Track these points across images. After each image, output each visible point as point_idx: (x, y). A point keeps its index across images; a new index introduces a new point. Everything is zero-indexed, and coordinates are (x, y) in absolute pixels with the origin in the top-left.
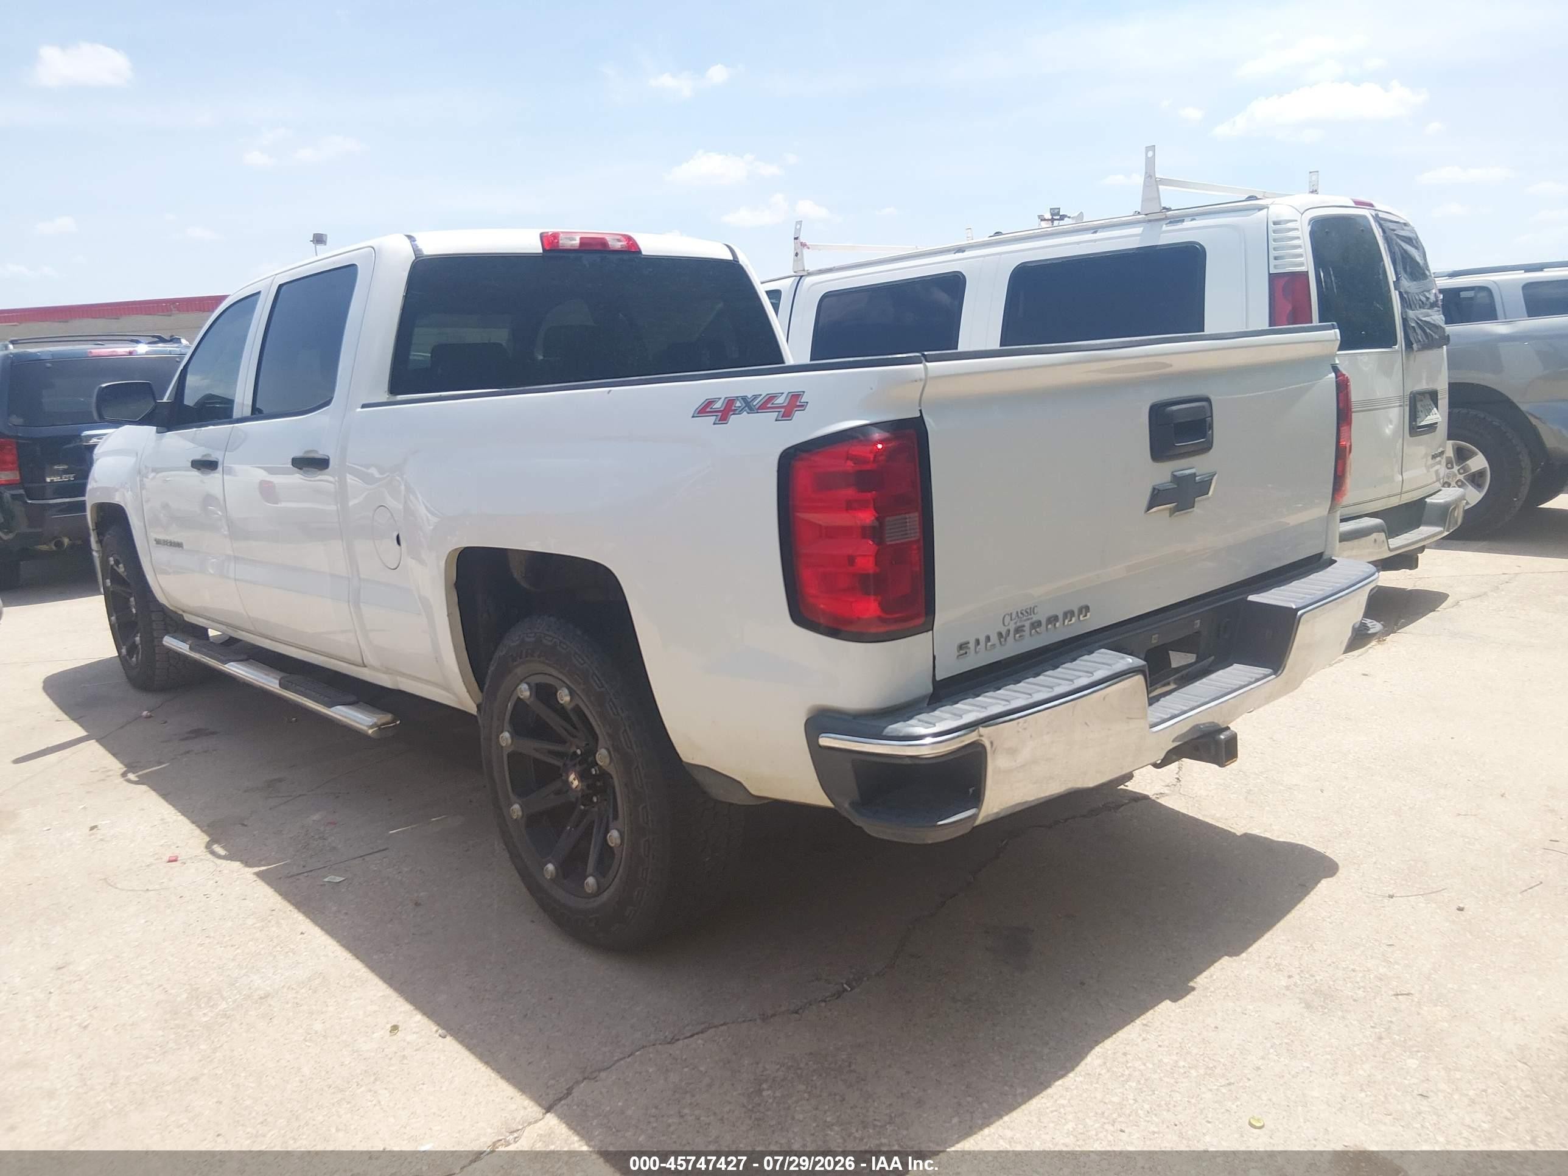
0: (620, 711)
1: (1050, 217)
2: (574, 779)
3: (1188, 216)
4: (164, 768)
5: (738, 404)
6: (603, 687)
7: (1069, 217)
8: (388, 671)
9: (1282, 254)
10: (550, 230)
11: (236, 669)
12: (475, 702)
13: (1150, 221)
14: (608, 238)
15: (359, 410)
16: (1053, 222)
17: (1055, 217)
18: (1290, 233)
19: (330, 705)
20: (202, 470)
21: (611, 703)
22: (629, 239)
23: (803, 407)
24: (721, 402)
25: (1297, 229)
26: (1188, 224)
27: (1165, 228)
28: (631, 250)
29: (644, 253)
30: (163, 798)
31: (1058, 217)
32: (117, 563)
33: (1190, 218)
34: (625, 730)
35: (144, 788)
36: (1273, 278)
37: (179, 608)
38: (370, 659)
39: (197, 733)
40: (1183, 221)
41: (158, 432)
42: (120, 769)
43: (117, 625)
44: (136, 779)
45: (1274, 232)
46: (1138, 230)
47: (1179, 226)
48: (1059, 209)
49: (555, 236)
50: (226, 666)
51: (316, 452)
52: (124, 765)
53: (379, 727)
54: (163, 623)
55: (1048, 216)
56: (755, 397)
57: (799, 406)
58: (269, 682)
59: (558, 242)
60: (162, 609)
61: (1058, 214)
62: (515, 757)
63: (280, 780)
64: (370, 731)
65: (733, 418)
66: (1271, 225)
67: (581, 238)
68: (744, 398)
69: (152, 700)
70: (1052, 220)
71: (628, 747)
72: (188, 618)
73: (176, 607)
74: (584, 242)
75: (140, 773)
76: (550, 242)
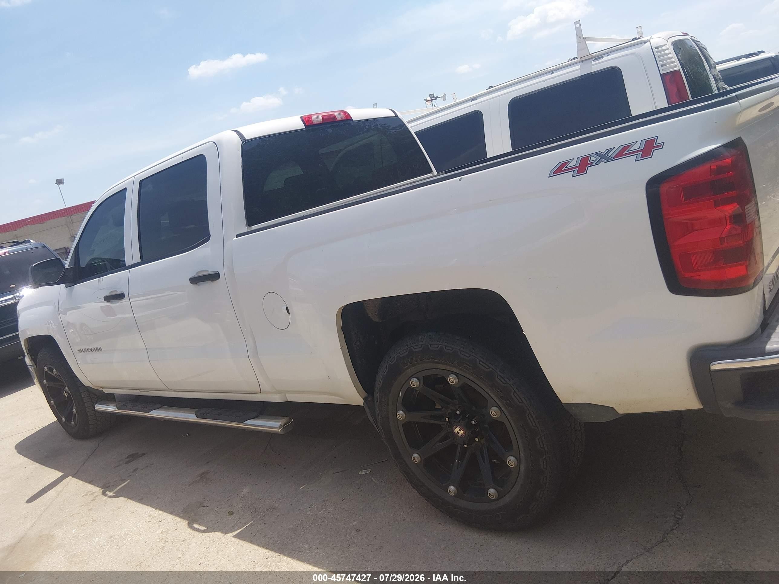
0: (508, 381)
1: (430, 99)
2: (460, 430)
3: (605, 54)
4: (128, 483)
5: (593, 159)
6: (490, 367)
7: (439, 97)
8: (279, 392)
9: (664, 63)
10: (305, 114)
11: (156, 414)
12: (362, 398)
13: (583, 61)
14: (336, 115)
15: (235, 238)
16: (432, 101)
17: (432, 99)
18: (666, 51)
19: (242, 421)
20: (111, 301)
21: (499, 377)
22: (345, 113)
23: (660, 146)
24: (575, 161)
25: (668, 49)
26: (606, 58)
27: (593, 63)
28: (348, 118)
29: (354, 119)
30: (140, 502)
31: (434, 98)
32: (51, 370)
33: (606, 55)
34: (515, 392)
35: (122, 499)
36: (663, 76)
37: (98, 387)
38: (265, 387)
39: (133, 457)
40: (602, 57)
41: (66, 287)
42: (100, 490)
43: (55, 406)
44: (114, 495)
45: (657, 52)
46: (578, 67)
47: (601, 60)
48: (434, 94)
49: (309, 117)
50: (149, 413)
51: (207, 271)
52: (100, 487)
53: (283, 427)
54: (89, 397)
55: (429, 99)
56: (609, 150)
57: (655, 147)
58: (190, 417)
59: (312, 120)
60: (88, 390)
61: (434, 97)
62: (407, 426)
63: (207, 473)
64: (279, 430)
65: (590, 169)
66: (654, 49)
67: (322, 116)
68: (598, 154)
69: (89, 445)
70: (432, 100)
71: (520, 403)
72: (105, 391)
73: (97, 386)
74: (324, 118)
75: (116, 490)
76: (307, 120)
